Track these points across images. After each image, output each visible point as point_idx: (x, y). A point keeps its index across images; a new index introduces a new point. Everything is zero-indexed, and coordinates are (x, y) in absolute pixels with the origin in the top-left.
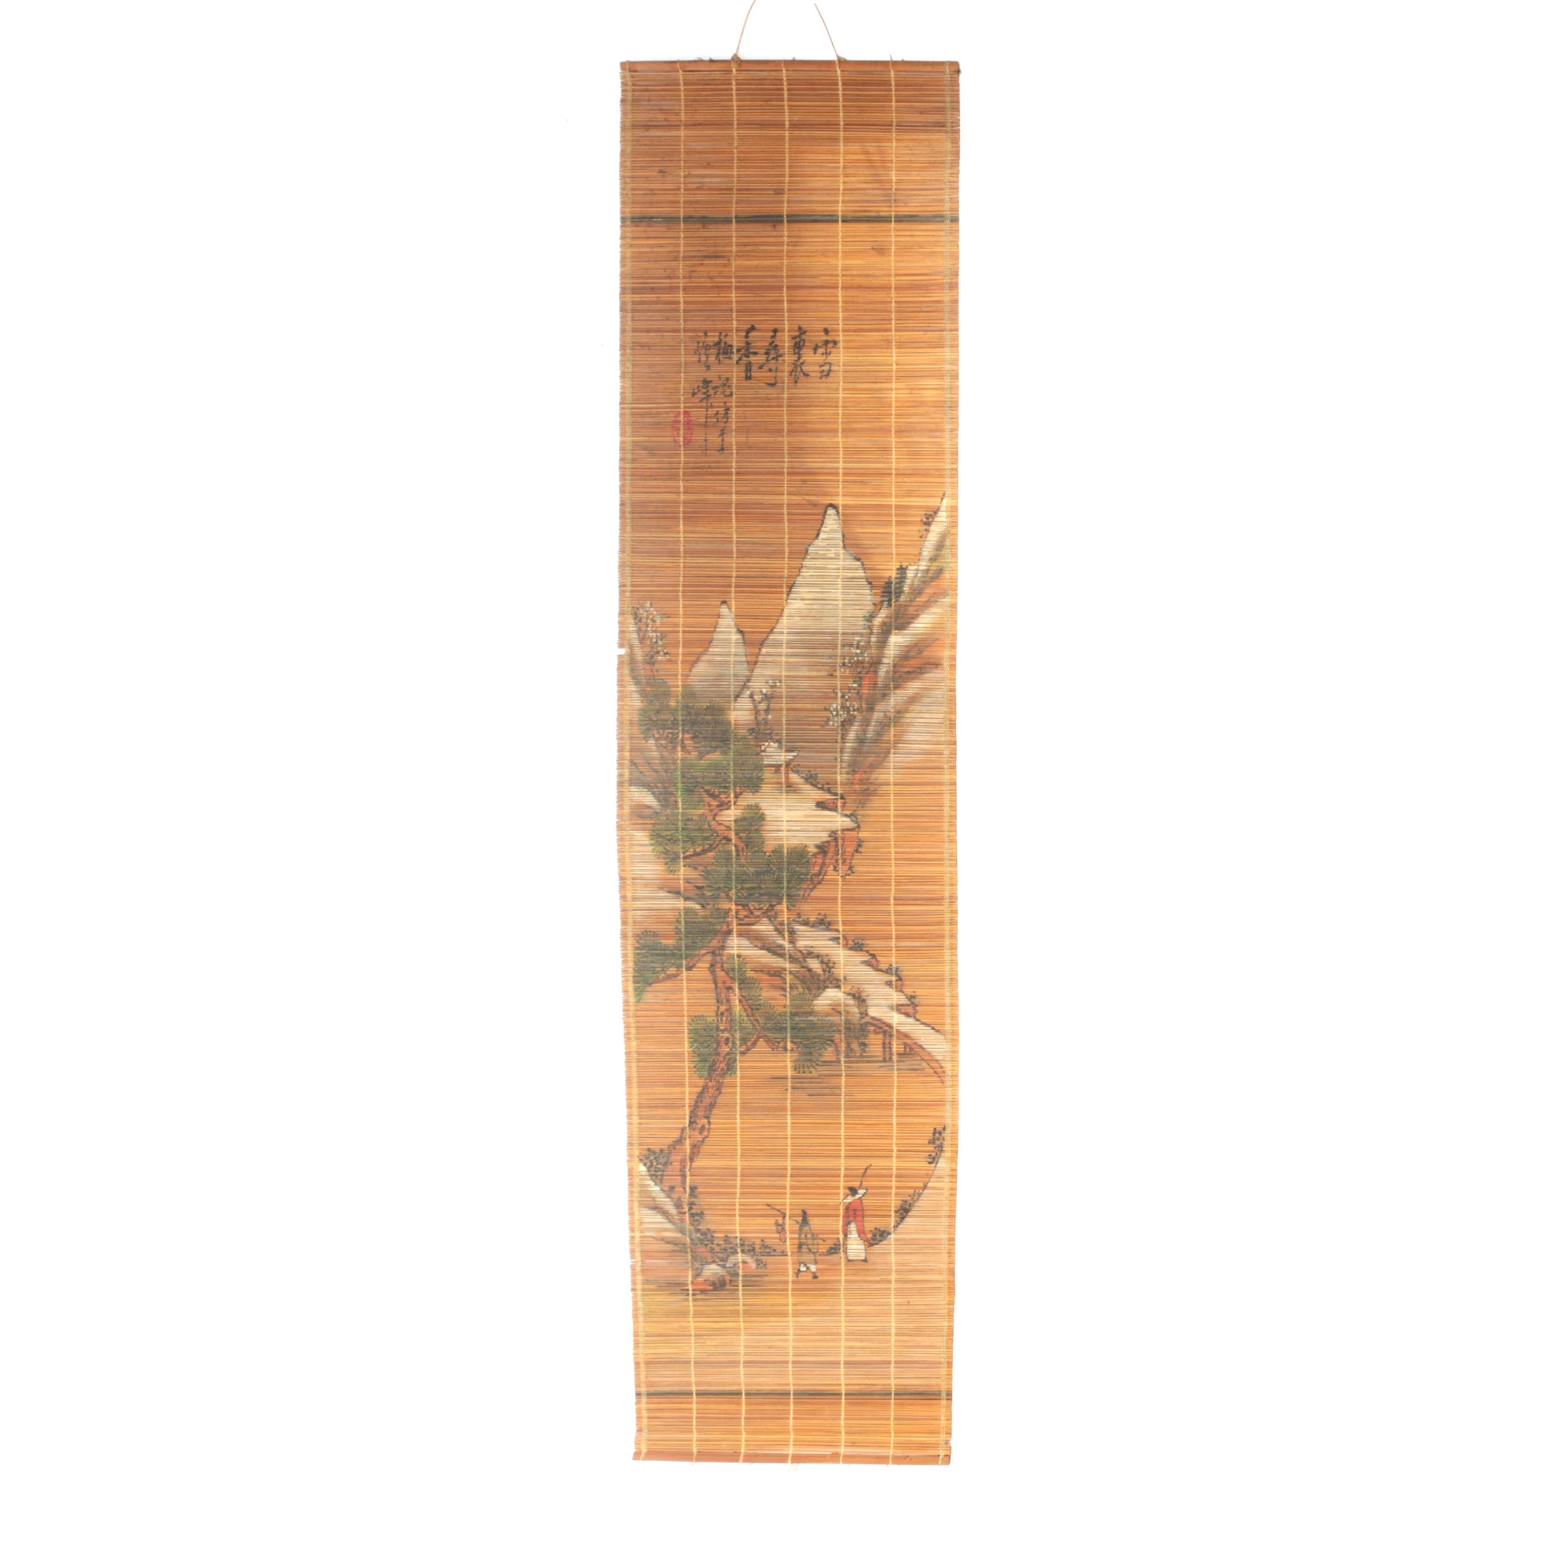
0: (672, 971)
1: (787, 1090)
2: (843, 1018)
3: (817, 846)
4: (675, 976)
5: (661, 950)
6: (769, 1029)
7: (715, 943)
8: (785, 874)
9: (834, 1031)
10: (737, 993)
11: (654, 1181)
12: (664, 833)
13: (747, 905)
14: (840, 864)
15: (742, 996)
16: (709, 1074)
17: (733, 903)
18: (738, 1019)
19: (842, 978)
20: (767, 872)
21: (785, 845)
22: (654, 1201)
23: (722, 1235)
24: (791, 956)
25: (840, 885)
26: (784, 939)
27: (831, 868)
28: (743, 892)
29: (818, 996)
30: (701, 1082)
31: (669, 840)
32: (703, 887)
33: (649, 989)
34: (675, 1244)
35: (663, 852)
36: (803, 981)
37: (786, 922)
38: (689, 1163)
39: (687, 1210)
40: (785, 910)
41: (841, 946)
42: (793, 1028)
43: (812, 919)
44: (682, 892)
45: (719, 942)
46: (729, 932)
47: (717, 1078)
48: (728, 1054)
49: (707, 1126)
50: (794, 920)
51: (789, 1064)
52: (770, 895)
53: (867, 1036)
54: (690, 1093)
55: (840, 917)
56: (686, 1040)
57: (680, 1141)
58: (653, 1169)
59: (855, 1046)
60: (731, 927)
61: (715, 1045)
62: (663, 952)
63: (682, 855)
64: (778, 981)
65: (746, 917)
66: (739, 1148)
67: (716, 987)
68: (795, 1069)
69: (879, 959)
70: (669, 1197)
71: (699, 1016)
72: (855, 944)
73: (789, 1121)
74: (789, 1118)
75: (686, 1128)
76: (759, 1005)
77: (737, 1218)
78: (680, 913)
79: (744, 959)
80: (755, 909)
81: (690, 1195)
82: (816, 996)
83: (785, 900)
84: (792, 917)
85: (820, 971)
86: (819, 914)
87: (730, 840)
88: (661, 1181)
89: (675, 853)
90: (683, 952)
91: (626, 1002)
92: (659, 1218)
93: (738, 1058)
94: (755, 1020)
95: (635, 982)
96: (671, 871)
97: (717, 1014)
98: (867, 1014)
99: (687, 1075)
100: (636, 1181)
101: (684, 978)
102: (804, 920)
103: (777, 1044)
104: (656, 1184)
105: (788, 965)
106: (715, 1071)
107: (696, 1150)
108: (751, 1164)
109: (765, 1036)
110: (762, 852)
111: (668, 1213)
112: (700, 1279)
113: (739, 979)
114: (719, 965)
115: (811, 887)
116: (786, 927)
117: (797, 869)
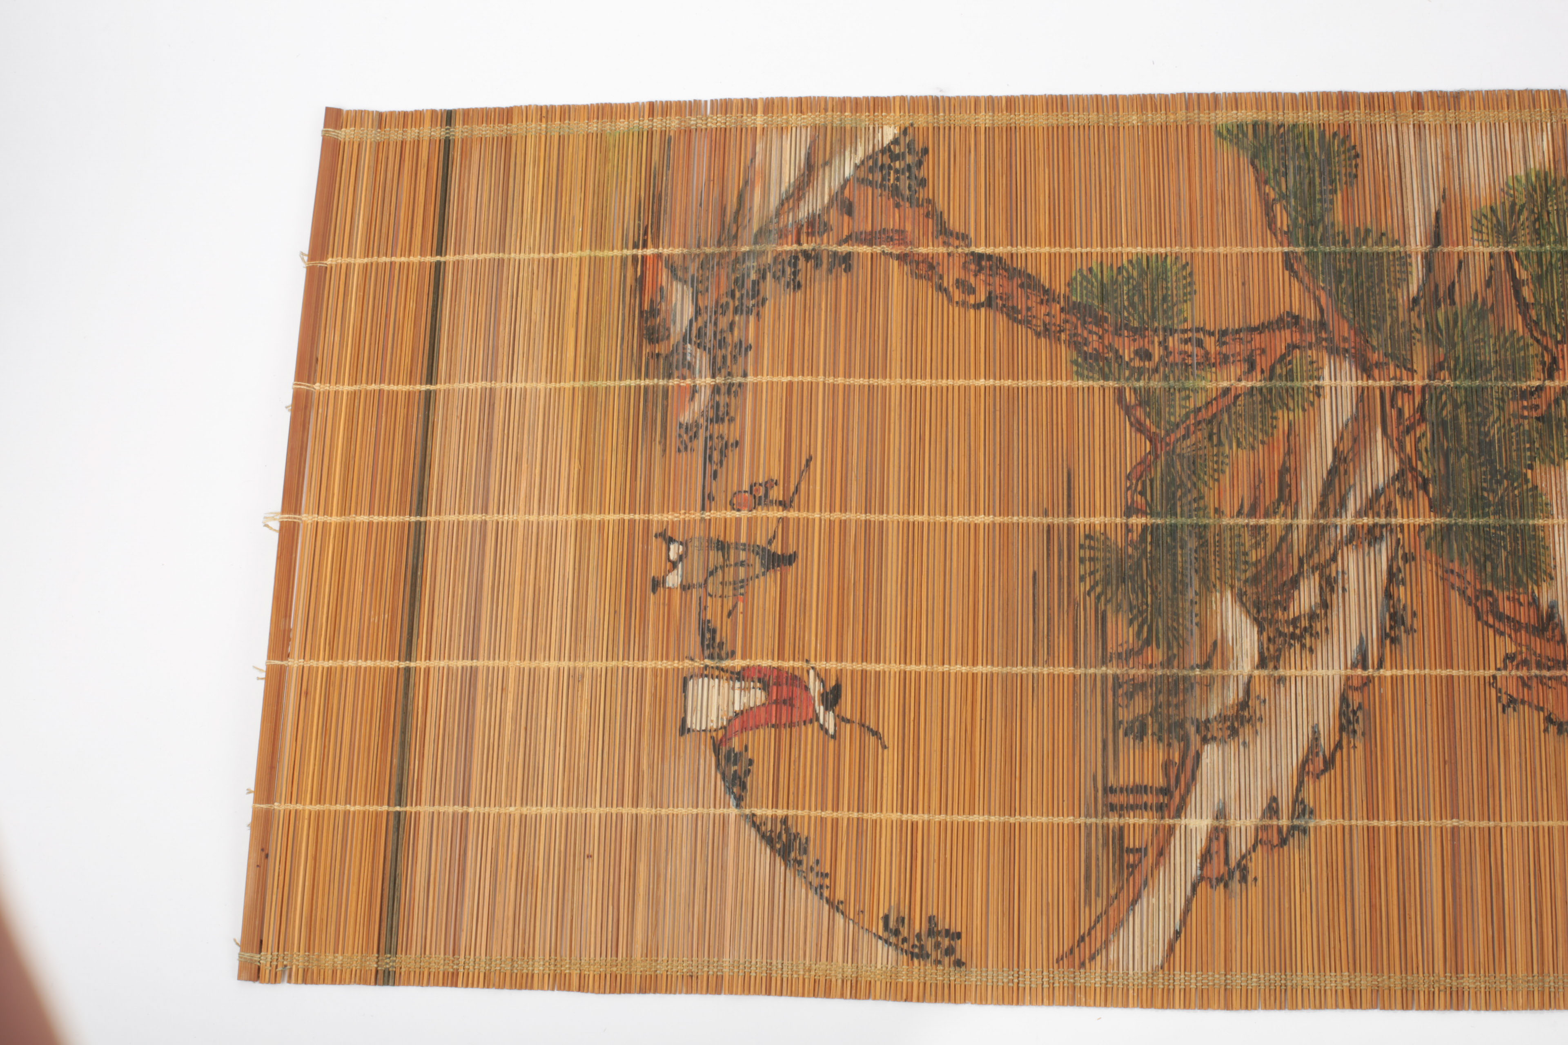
0: (1282, 220)
1: (1046, 514)
2: (1197, 672)
3: (1553, 606)
4: (1271, 223)
5: (1321, 193)
6: (1170, 465)
7: (1342, 329)
8: (1491, 521)
9: (1169, 647)
10: (1243, 383)
11: (862, 162)
12: (1552, 207)
13: (1423, 419)
14: (1519, 673)
15: (1237, 397)
16: (1076, 306)
17: (1427, 381)
18: (1190, 384)
19: (1281, 672)
20: (1494, 472)
21: (1550, 522)
22: (825, 164)
23: (751, 340)
24: (1323, 529)
25: (1477, 673)
26: (1358, 514)
27: (1512, 649)
28: (1449, 407)
29: (1243, 604)
30: (1060, 288)
31: (1539, 219)
32: (1453, 303)
33: (1245, 160)
34: (737, 212)
35: (1513, 204)
36: (1273, 562)
37: (1393, 521)
38: (896, 251)
39: (805, 246)
40: (1420, 521)
41: (1349, 672)
42: (1173, 530)
43: (1401, 592)
44: (1439, 248)
45: (1345, 340)
46: (1366, 369)
47: (1068, 326)
48: (1119, 357)
49: (972, 300)
50: (1398, 541)
51: (1098, 520)
52: (1448, 478)
53: (1160, 739)
54: (1038, 255)
55: (1411, 672)
56: (1144, 250)
57: (944, 232)
58: (887, 160)
59: (1140, 706)
60: (1376, 372)
61: (1136, 324)
62: (1318, 197)
63: (1512, 249)
64: (1270, 494)
65: (1400, 412)
66: (927, 383)
67: (1252, 330)
68: (1088, 537)
69: (1324, 780)
70: (831, 200)
71: (1191, 284)
72: (1354, 713)
73: (981, 519)
74: (989, 519)
75: (968, 246)
76: (1220, 443)
77: (786, 379)
78: (1397, 242)
79: (1312, 404)
80: (1418, 441)
81: (835, 254)
82: (1240, 597)
83: (1439, 520)
84: (1405, 538)
85: (1294, 610)
86: (1414, 614)
87: (1551, 377)
88: (862, 181)
89: (1514, 232)
90: (1322, 247)
91: (1214, 101)
92: (789, 176)
93: (1111, 383)
94: (1187, 428)
95: (1255, 125)
96: (1479, 222)
97: (1198, 330)
98: (1205, 740)
99: (1073, 251)
100: (864, 118)
101: (1269, 249)
102: (1399, 570)
103: (1139, 488)
104: (857, 167)
105: (1303, 521)
106: (1084, 322)
107: (923, 267)
108: (894, 415)
109: (1157, 457)
110: (1532, 459)
111: (799, 199)
112: (664, 276)
113: (1270, 390)
114: (1297, 338)
115: (1469, 592)
116: (1383, 521)
117: (1504, 554)
